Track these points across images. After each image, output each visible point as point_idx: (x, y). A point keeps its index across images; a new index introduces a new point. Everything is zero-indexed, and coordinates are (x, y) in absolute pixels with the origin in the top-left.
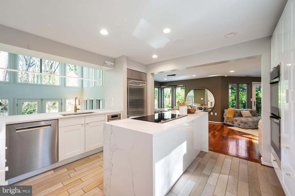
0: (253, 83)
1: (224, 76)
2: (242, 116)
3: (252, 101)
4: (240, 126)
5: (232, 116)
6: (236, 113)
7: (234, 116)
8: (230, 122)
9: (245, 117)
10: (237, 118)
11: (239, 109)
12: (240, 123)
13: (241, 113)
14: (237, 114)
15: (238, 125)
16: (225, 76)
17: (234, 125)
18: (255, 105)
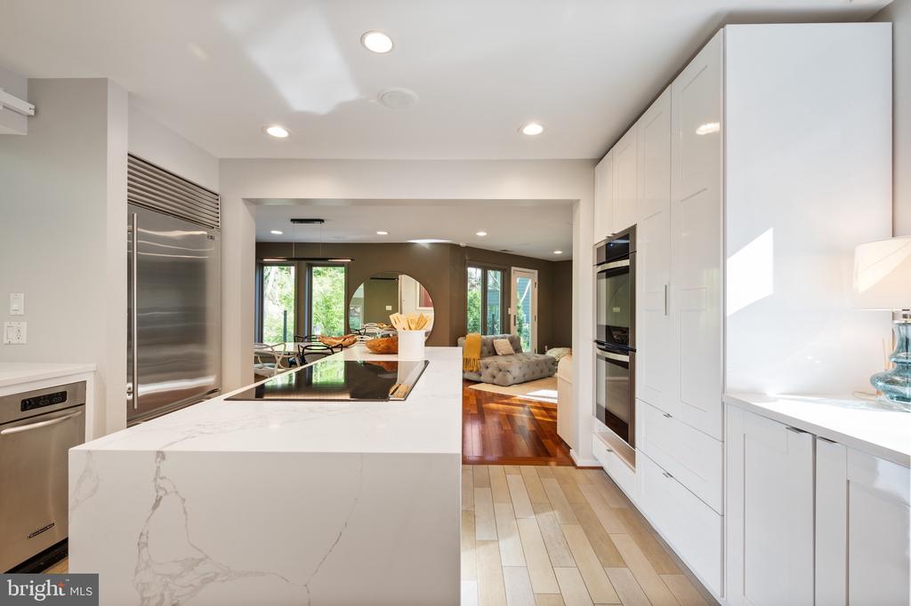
0: (513, 268)
1: (459, 246)
2: (496, 354)
3: (510, 315)
4: (495, 381)
5: (477, 356)
6: (485, 345)
7: (482, 355)
8: (471, 371)
9: (503, 355)
10: (488, 360)
11: (488, 336)
12: (495, 372)
13: (493, 345)
14: (485, 348)
15: (490, 379)
16: (461, 244)
17: (482, 378)
18: (515, 325)
